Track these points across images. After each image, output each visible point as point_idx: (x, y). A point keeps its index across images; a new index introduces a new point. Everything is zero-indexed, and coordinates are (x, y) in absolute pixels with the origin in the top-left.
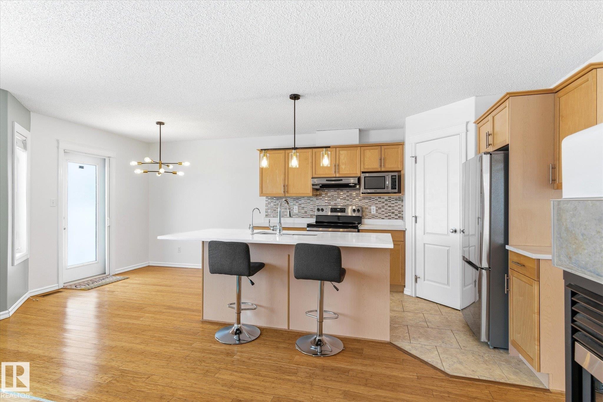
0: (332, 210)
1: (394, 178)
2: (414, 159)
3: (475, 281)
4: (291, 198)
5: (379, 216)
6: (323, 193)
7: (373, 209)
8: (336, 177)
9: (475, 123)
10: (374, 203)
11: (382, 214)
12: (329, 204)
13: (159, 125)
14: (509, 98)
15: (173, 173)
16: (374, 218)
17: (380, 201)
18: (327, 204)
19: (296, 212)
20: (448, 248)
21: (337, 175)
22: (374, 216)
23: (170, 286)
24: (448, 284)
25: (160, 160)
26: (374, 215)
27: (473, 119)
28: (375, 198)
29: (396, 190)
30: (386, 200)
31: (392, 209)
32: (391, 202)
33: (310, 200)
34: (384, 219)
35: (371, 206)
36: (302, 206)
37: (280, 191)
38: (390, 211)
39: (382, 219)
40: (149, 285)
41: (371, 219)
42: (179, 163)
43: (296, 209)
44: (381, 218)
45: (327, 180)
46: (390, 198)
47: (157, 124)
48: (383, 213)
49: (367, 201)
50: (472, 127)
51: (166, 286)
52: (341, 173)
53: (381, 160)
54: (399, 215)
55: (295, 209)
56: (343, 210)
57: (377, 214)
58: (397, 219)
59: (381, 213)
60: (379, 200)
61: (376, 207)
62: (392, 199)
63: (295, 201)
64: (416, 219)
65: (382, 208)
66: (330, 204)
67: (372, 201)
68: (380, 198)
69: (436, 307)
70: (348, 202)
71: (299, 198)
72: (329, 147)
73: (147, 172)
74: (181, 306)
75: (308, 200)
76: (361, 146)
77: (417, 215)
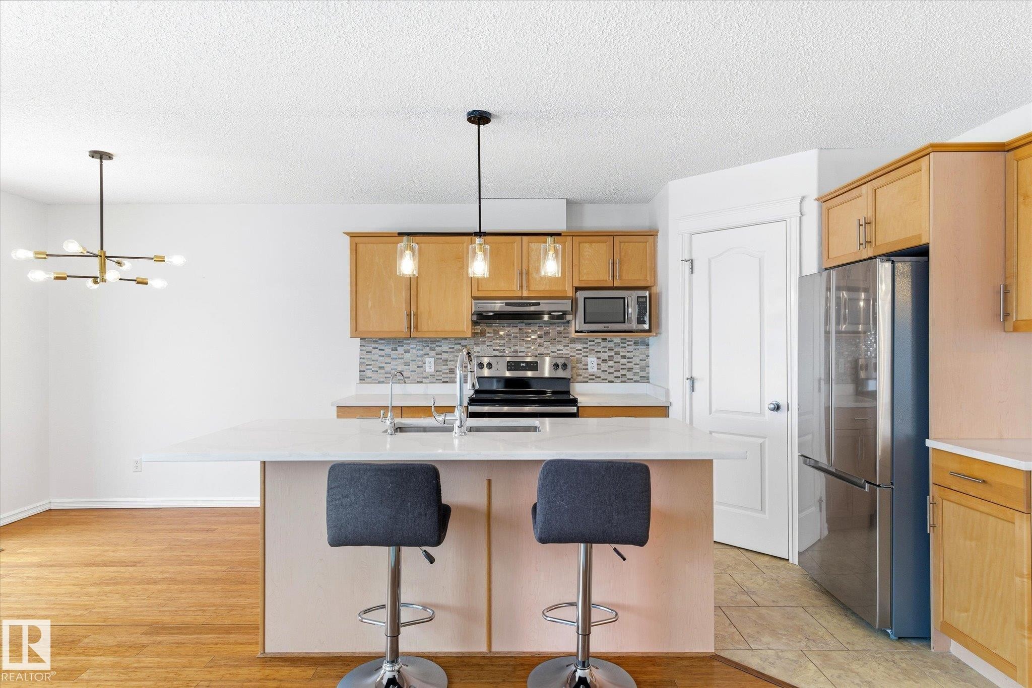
0: (511, 366)
1: (642, 302)
2: (687, 264)
3: (820, 501)
4: (418, 342)
5: (603, 376)
6: (488, 330)
7: (592, 362)
8: (522, 298)
9: (818, 200)
10: (594, 350)
11: (609, 373)
12: (501, 354)
13: (99, 160)
14: (929, 154)
15: (138, 283)
16: (593, 381)
17: (604, 346)
18: (497, 353)
19: (430, 370)
20: (761, 441)
21: (525, 294)
22: (594, 377)
23: (133, 564)
24: (762, 509)
25: (102, 249)
26: (593, 375)
27: (812, 192)
28: (596, 341)
29: (646, 327)
30: (617, 345)
31: (628, 362)
32: (625, 348)
33: (460, 346)
34: (612, 382)
35: (587, 356)
36: (444, 356)
37: (399, 325)
38: (624, 367)
39: (610, 382)
40: (71, 566)
41: (587, 382)
42: (156, 256)
43: (430, 366)
44: (607, 381)
45: (507, 304)
46: (624, 341)
47: (93, 157)
48: (612, 370)
49: (579, 346)
50: (812, 209)
51: (123, 564)
52: (531, 289)
53: (613, 263)
54: (642, 374)
55: (427, 365)
56: (533, 366)
57: (599, 373)
58: (638, 382)
59: (606, 371)
60: (604, 344)
61: (598, 358)
62: (628, 343)
63: (428, 348)
64: (693, 384)
65: (609, 360)
66: (505, 352)
67: (590, 345)
68: (604, 340)
69: (744, 557)
70: (541, 349)
71: (437, 341)
72: (559, 234)
73: (64, 278)
74: (188, 619)
75: (456, 344)
76: (574, 234)
77: (694, 376)
